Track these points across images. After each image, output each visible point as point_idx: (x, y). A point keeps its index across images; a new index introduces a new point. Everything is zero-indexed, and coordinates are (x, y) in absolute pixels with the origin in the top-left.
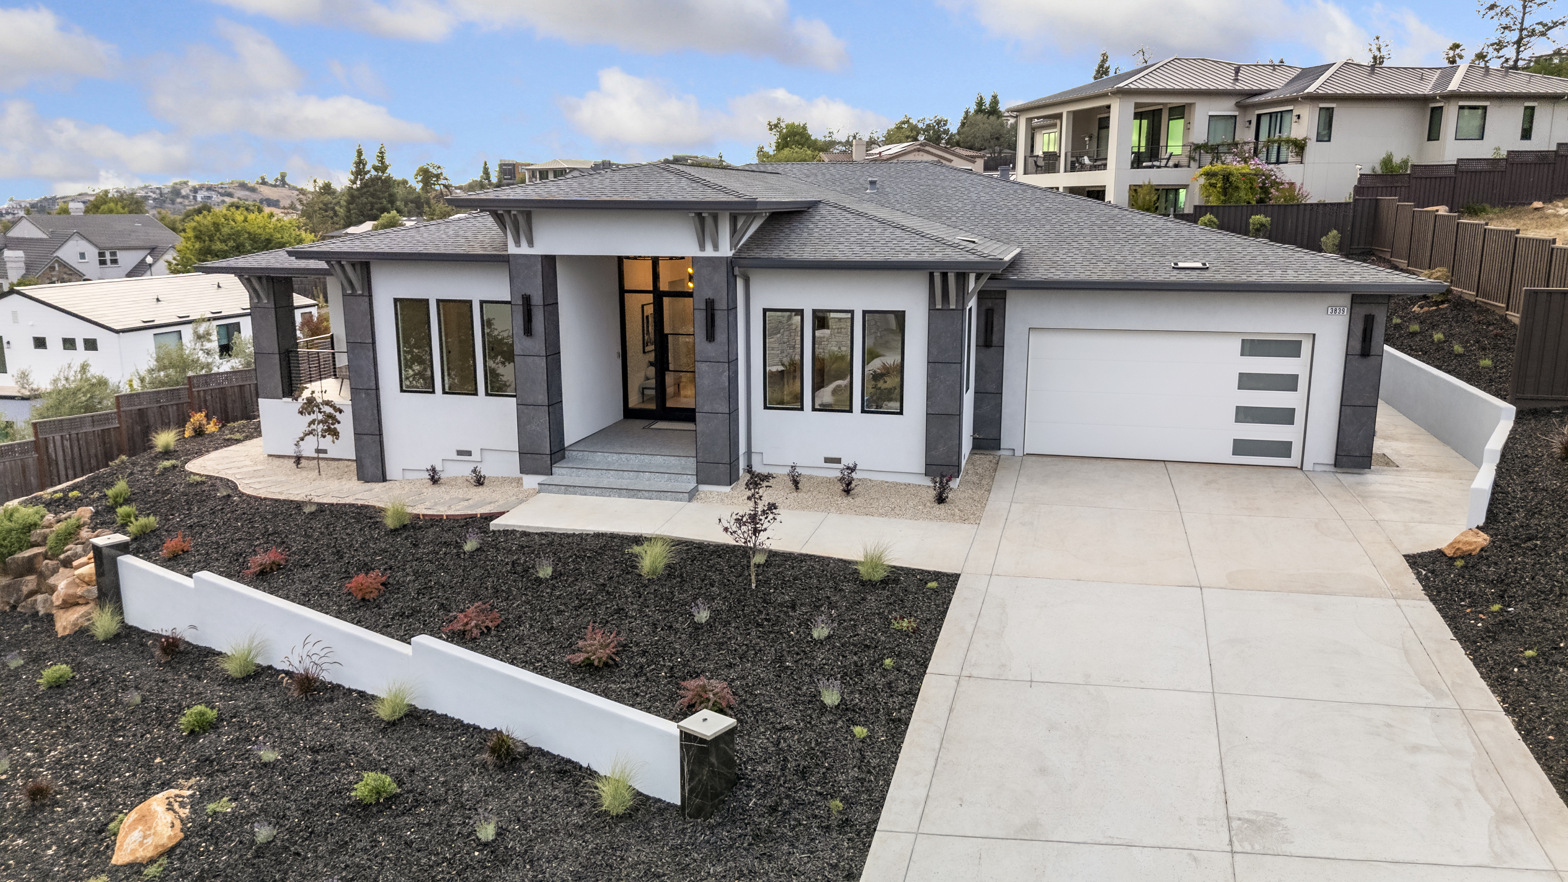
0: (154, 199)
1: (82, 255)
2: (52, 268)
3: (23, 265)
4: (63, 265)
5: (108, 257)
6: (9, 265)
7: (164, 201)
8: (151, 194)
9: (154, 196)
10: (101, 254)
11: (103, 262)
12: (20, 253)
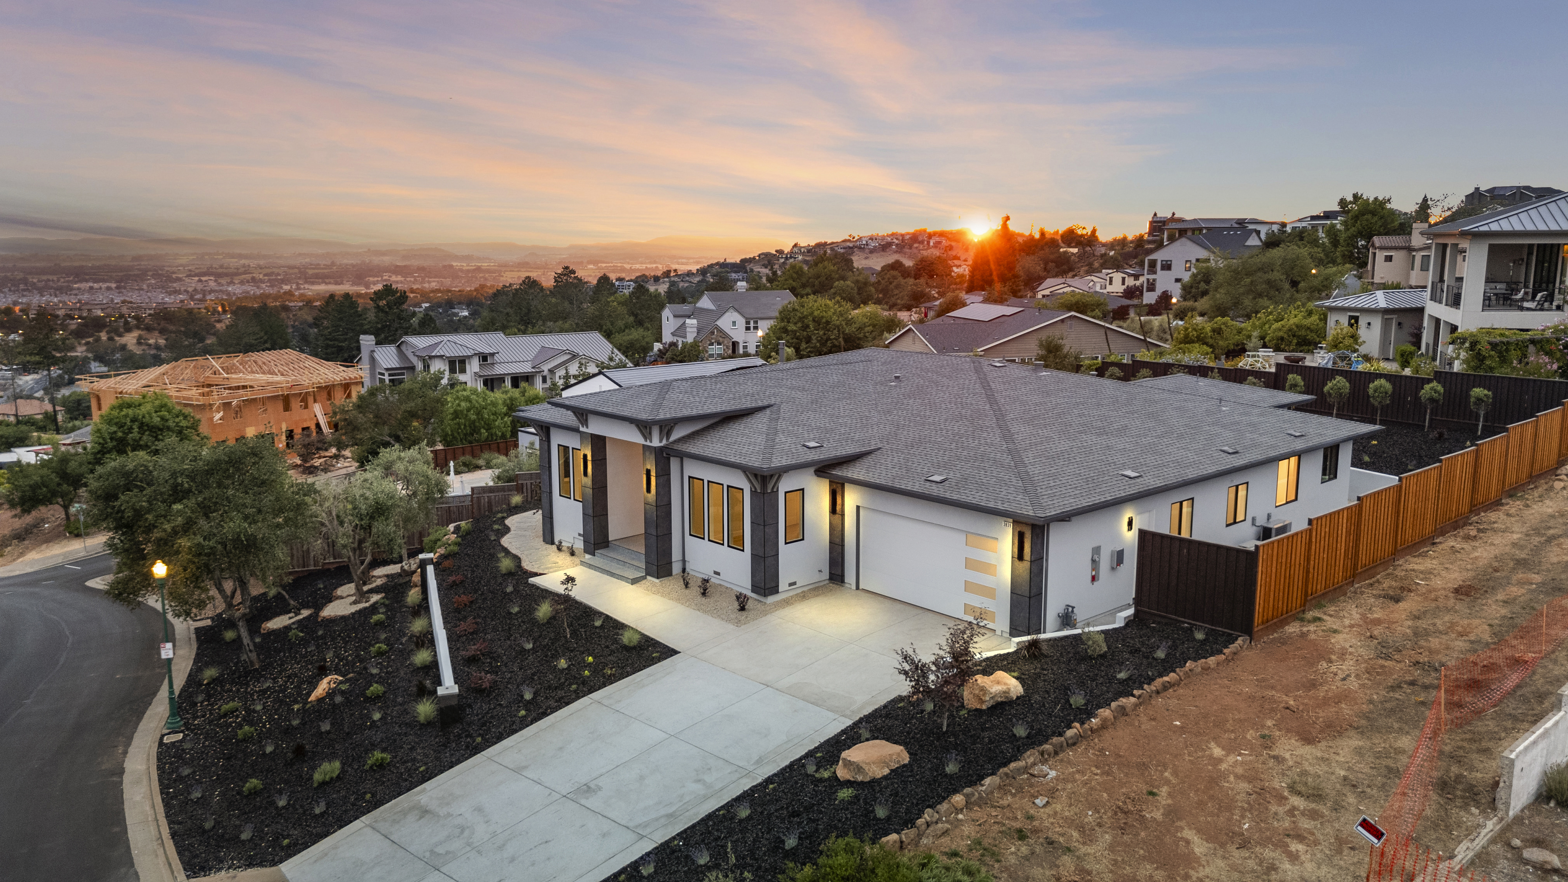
0: (897, 245)
1: (734, 323)
2: (713, 333)
3: (695, 330)
4: (720, 331)
5: (752, 325)
6: (688, 329)
7: (904, 247)
8: (895, 240)
9: (896, 242)
10: (748, 323)
11: (748, 329)
12: (694, 322)
